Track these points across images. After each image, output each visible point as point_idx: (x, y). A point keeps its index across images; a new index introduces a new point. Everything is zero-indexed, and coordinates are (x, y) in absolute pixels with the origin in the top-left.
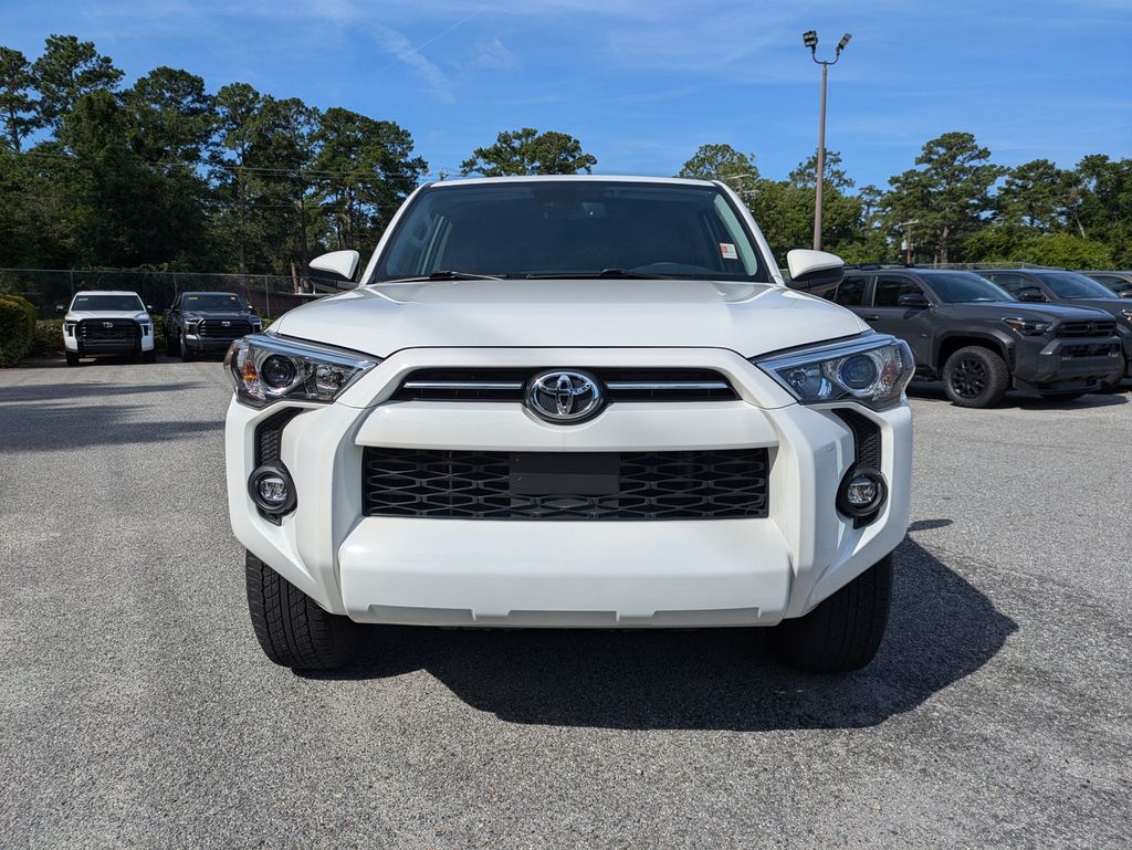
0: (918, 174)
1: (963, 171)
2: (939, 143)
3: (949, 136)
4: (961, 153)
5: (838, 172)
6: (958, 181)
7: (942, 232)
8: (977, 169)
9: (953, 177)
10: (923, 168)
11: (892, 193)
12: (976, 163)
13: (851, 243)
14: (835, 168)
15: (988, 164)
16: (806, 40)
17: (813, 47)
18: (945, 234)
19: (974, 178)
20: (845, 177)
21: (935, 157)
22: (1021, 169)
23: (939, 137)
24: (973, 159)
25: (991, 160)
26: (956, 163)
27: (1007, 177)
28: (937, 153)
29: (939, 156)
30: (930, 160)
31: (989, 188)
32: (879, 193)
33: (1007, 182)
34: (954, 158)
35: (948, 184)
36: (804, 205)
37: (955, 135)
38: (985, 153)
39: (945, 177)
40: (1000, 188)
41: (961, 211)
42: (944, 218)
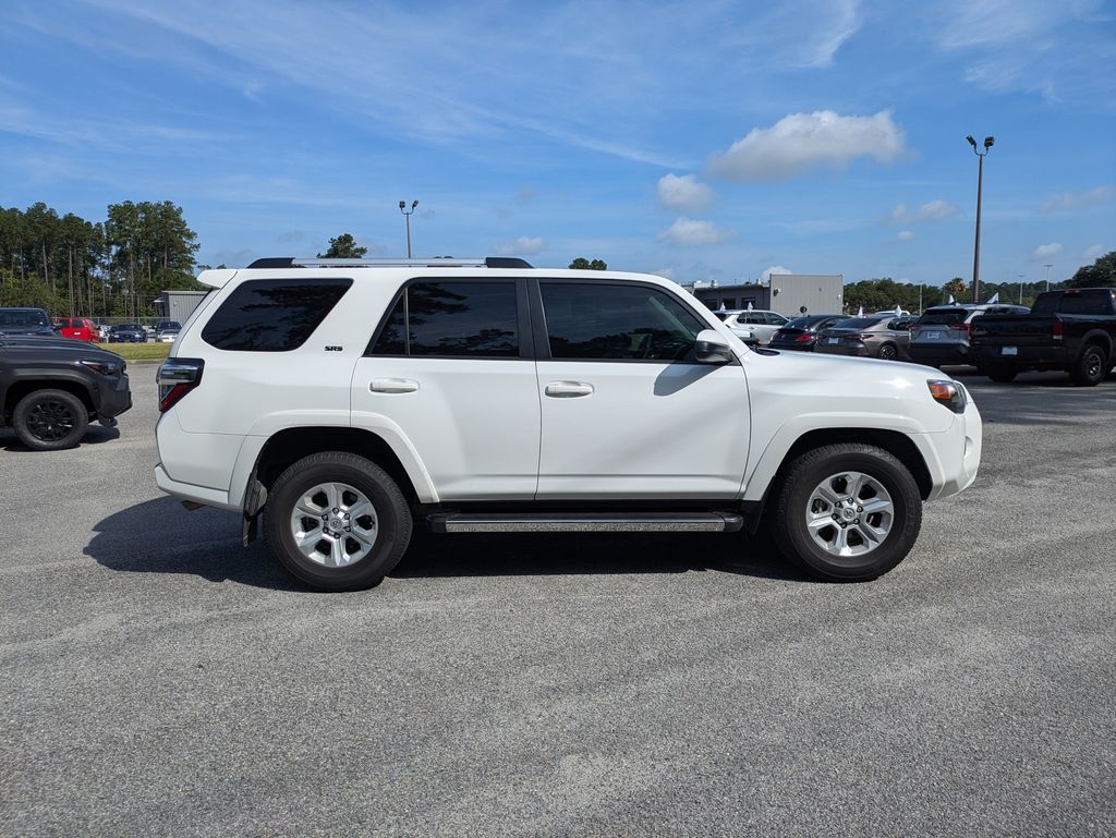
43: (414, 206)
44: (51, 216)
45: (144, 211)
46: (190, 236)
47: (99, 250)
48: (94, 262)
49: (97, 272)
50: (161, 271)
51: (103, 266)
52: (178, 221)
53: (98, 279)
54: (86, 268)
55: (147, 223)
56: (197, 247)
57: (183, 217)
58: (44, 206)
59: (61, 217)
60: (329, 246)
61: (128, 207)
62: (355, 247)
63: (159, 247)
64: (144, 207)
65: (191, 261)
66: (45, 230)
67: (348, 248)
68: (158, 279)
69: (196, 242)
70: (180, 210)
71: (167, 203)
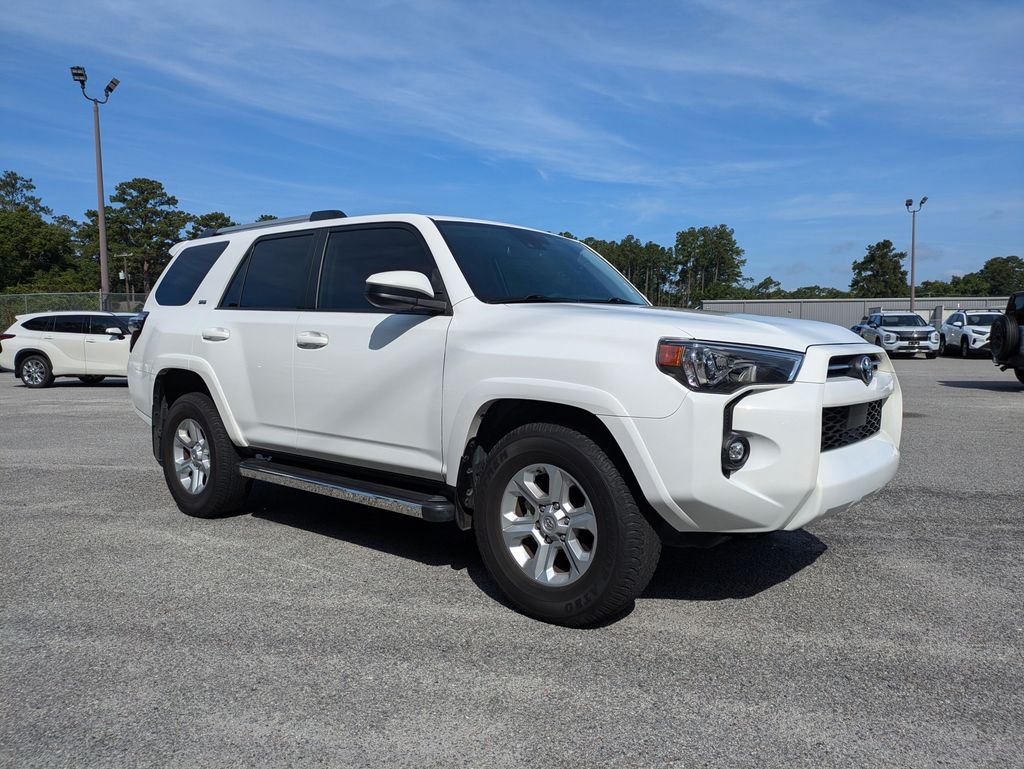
0: (115, 211)
1: (156, 213)
2: (131, 186)
3: (140, 181)
4: (153, 198)
5: (32, 198)
6: (152, 222)
7: (143, 265)
8: (168, 213)
9: (145, 218)
10: (118, 206)
11: (88, 225)
12: (165, 208)
13: (64, 270)
14: (29, 194)
15: (176, 210)
16: (74, 74)
17: (82, 82)
18: (146, 268)
19: (167, 221)
20: (42, 204)
21: (129, 198)
22: (203, 218)
23: (130, 181)
24: (163, 204)
25: (179, 208)
26: (149, 206)
27: (193, 223)
28: (130, 194)
29: (132, 197)
30: (124, 200)
31: (181, 230)
32: (74, 224)
33: (194, 228)
34: (147, 201)
35: (144, 223)
36: (7, 227)
37: (145, 181)
38: (173, 201)
39: (140, 217)
40: (187, 232)
41: (158, 249)
42: (144, 252)
43: (922, 202)
44: (637, 245)
45: (703, 235)
46: (738, 252)
47: (668, 270)
48: (664, 279)
49: (666, 287)
50: (711, 285)
51: (671, 282)
52: (730, 240)
53: (667, 293)
54: (658, 284)
55: (704, 245)
56: (743, 262)
57: (734, 237)
58: (633, 237)
59: (643, 245)
60: (867, 253)
61: (692, 232)
62: (894, 252)
63: (712, 264)
64: (704, 232)
65: (738, 274)
66: (631, 256)
67: (886, 254)
68: (709, 291)
69: (743, 259)
70: (732, 231)
71: (722, 226)
